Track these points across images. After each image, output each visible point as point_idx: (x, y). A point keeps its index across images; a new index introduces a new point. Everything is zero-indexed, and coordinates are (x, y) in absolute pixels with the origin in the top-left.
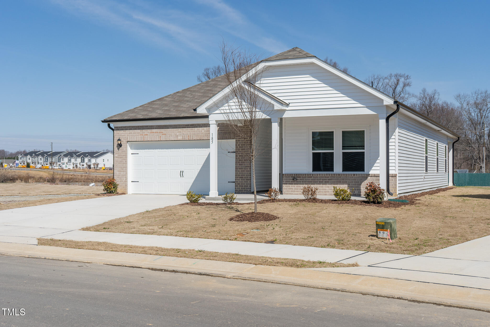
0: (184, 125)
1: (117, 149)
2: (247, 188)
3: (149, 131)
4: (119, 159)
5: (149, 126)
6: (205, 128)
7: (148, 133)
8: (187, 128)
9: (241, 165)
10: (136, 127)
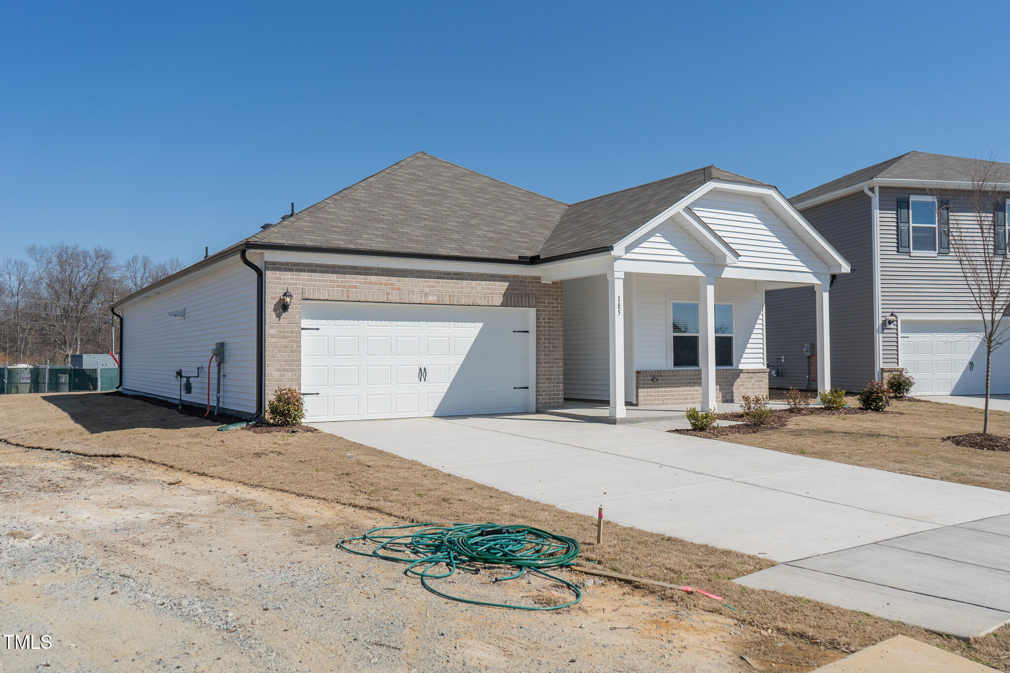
0: (440, 273)
1: (274, 315)
2: (557, 399)
3: (361, 278)
4: (281, 340)
5: (361, 268)
6: (483, 282)
7: (358, 283)
8: (446, 279)
9: (549, 355)
10: (328, 266)
